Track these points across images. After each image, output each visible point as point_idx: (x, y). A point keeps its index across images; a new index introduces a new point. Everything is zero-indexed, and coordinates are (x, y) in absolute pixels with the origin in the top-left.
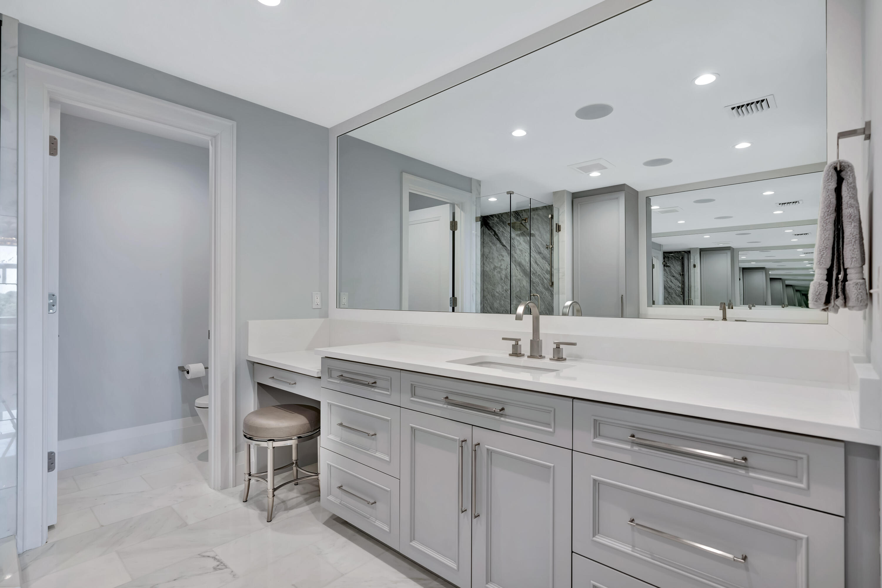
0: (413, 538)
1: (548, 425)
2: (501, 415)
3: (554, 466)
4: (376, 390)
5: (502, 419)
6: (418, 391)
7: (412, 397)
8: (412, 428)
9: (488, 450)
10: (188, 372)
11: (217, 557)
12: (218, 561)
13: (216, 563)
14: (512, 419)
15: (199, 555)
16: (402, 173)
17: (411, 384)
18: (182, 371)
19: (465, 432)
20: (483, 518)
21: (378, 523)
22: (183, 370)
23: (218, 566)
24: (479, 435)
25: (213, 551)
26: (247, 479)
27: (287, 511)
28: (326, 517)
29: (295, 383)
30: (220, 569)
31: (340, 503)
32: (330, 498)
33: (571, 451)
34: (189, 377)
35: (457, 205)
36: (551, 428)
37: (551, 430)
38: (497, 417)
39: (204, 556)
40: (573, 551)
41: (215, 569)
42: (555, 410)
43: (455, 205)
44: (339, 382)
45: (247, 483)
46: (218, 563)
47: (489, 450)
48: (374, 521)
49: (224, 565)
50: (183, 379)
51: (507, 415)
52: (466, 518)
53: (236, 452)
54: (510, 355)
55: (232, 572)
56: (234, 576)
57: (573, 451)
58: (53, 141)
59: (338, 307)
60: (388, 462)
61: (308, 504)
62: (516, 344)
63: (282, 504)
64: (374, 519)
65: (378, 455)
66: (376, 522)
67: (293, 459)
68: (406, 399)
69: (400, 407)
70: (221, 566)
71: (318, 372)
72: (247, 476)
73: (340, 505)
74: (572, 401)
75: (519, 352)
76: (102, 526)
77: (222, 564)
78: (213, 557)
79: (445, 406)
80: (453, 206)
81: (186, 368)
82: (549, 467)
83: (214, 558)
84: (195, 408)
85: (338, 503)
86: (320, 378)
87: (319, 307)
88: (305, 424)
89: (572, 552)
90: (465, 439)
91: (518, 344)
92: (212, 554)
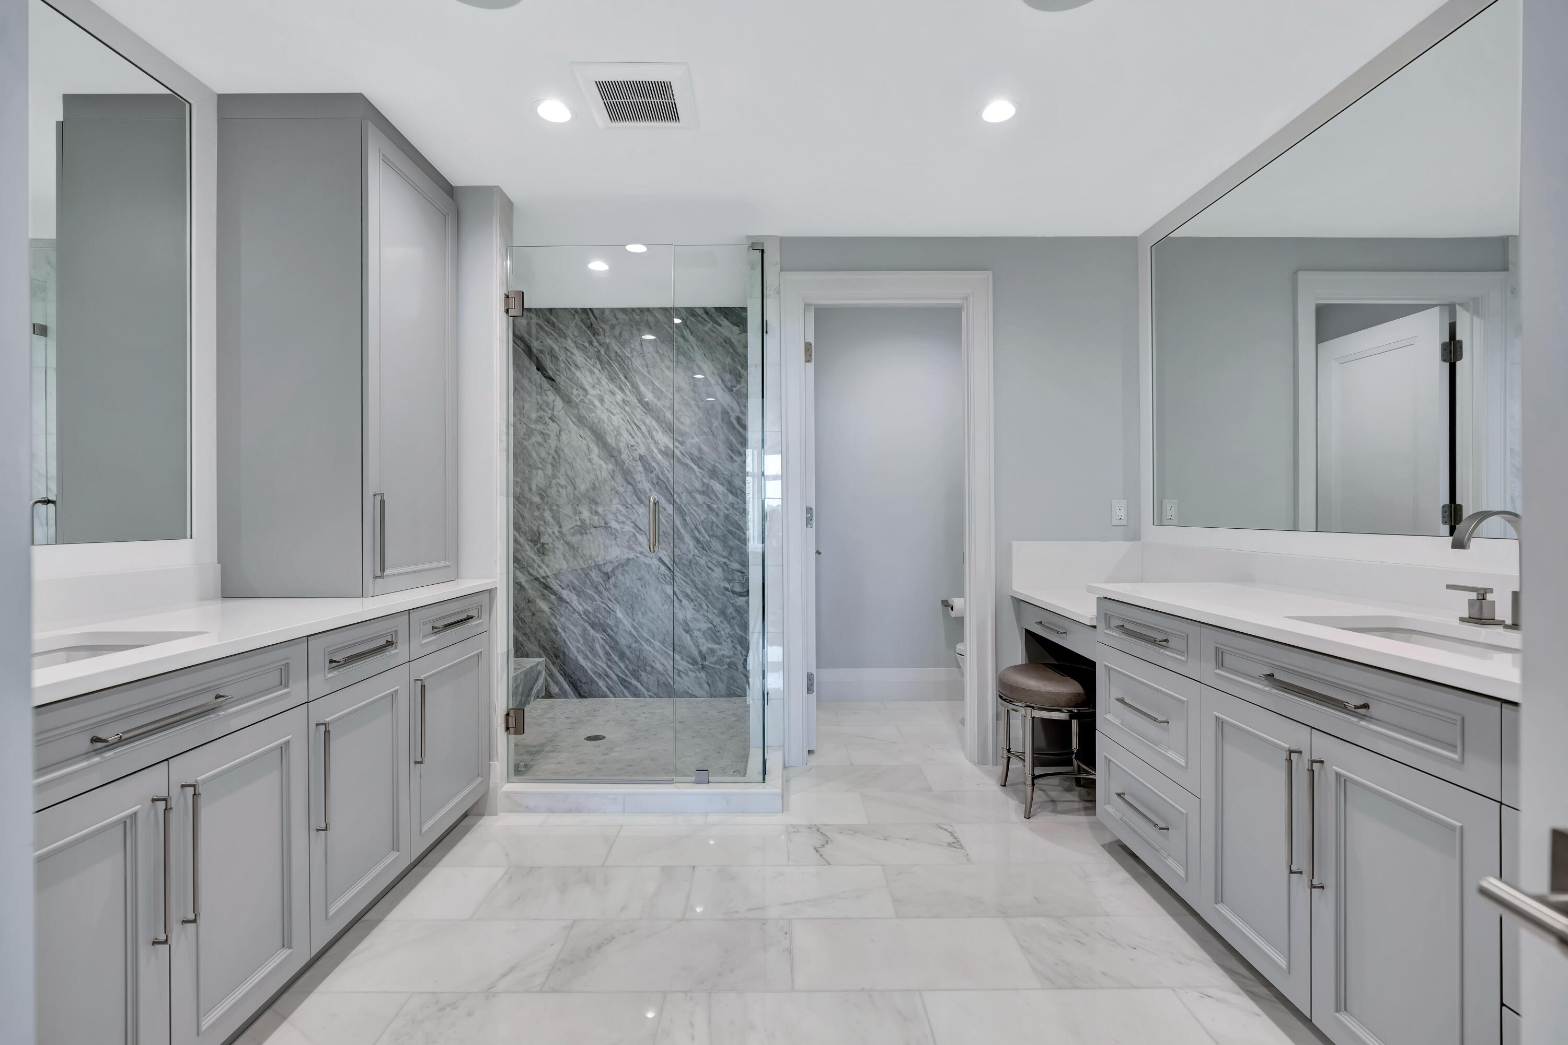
0: (1220, 898)
1: (1452, 747)
2: (1363, 717)
3: (1462, 827)
4: (1166, 652)
5: (1363, 723)
6: (1228, 659)
7: (1218, 668)
8: (1217, 718)
9: (1338, 775)
10: (952, 609)
11: (955, 834)
12: (955, 838)
13: (951, 840)
14: (1382, 727)
15: (937, 824)
16: (1296, 272)
17: (1216, 647)
18: (945, 606)
19: (1298, 737)
20: (1330, 892)
21: (1170, 862)
22: (947, 605)
23: (954, 843)
24: (1323, 747)
25: (952, 826)
26: (1005, 756)
27: (1054, 814)
28: (1108, 839)
29: (1066, 633)
30: (955, 847)
31: (1121, 819)
32: (1108, 807)
33: (1499, 804)
34: (953, 614)
35: (1461, 305)
36: (1455, 752)
37: (1456, 757)
38: (1354, 719)
39: (941, 828)
40: (1504, 1002)
41: (950, 845)
42: (1463, 719)
43: (1457, 306)
44: (1118, 635)
45: (1005, 761)
46: (954, 840)
47: (1340, 775)
48: (1165, 856)
49: (960, 845)
50: (946, 616)
51: (1374, 717)
52: (1300, 884)
53: (997, 720)
54: (1462, 620)
55: (967, 855)
56: (968, 859)
57: (1503, 806)
58: (808, 347)
59: (1155, 523)
60: (1183, 767)
61: (1087, 815)
62: (1480, 597)
63: (1051, 803)
64: (1166, 855)
65: (1170, 754)
66: (1169, 859)
67: (1073, 746)
68: (1207, 670)
69: (1200, 682)
70: (956, 844)
71: (1091, 619)
72: (1006, 751)
73: (1121, 821)
74: (1500, 706)
75: (1486, 616)
76: (852, 765)
77: (958, 843)
78: (950, 833)
79: (1267, 689)
80: (1451, 309)
81: (950, 603)
82: (1452, 828)
83: (952, 834)
84: (957, 655)
85: (1118, 818)
86: (1095, 627)
87: (1124, 523)
88: (1079, 694)
89: (1502, 1005)
90: (1300, 750)
91: (1484, 599)
92: (950, 829)
